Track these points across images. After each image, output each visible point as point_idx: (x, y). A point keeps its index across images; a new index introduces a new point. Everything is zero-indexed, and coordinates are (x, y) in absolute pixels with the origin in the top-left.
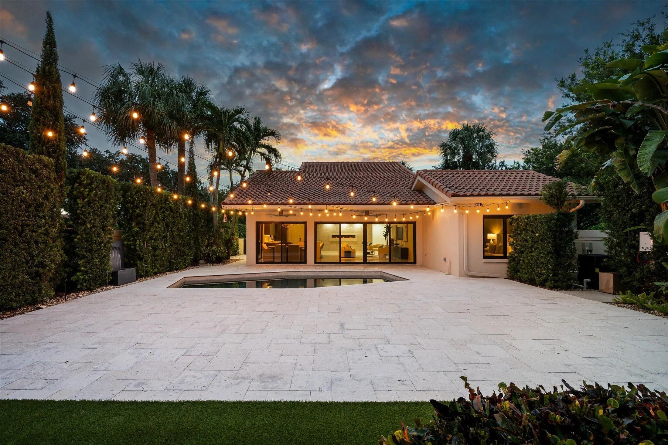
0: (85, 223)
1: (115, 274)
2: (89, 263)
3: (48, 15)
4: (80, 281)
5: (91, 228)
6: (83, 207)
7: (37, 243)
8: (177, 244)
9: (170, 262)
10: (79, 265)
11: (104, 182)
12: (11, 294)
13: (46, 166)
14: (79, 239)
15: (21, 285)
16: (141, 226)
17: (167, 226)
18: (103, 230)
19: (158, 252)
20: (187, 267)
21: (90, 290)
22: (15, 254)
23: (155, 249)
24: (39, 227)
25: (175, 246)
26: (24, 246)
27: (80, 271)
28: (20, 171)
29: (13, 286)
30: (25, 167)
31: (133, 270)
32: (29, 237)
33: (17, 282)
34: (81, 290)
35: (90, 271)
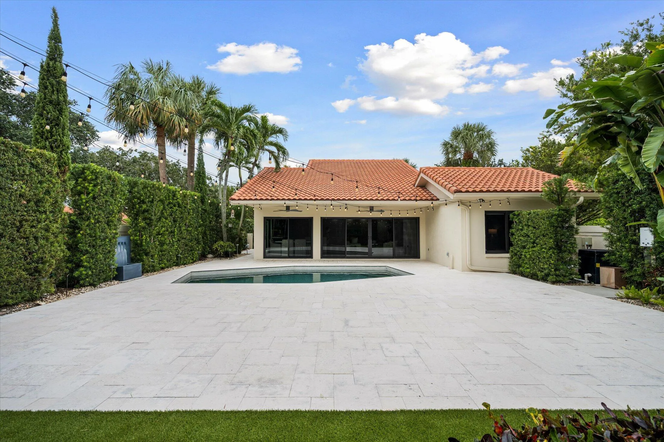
0: (89, 219)
1: (120, 270)
2: (93, 258)
3: (54, 11)
4: (83, 277)
5: (95, 223)
6: (87, 202)
7: (36, 238)
8: (185, 239)
9: (177, 257)
10: (82, 261)
11: (109, 178)
12: (7, 290)
13: (48, 161)
14: (82, 235)
15: (19, 281)
16: (148, 221)
17: (175, 221)
18: (108, 225)
19: (165, 247)
20: (195, 261)
21: (93, 285)
22: (12, 250)
23: (162, 244)
24: (39, 222)
25: (183, 241)
26: (21, 241)
27: (83, 266)
28: (19, 165)
29: (9, 283)
30: (25, 162)
31: (139, 265)
32: (28, 232)
33: (13, 278)
34: (83, 286)
35: (93, 266)
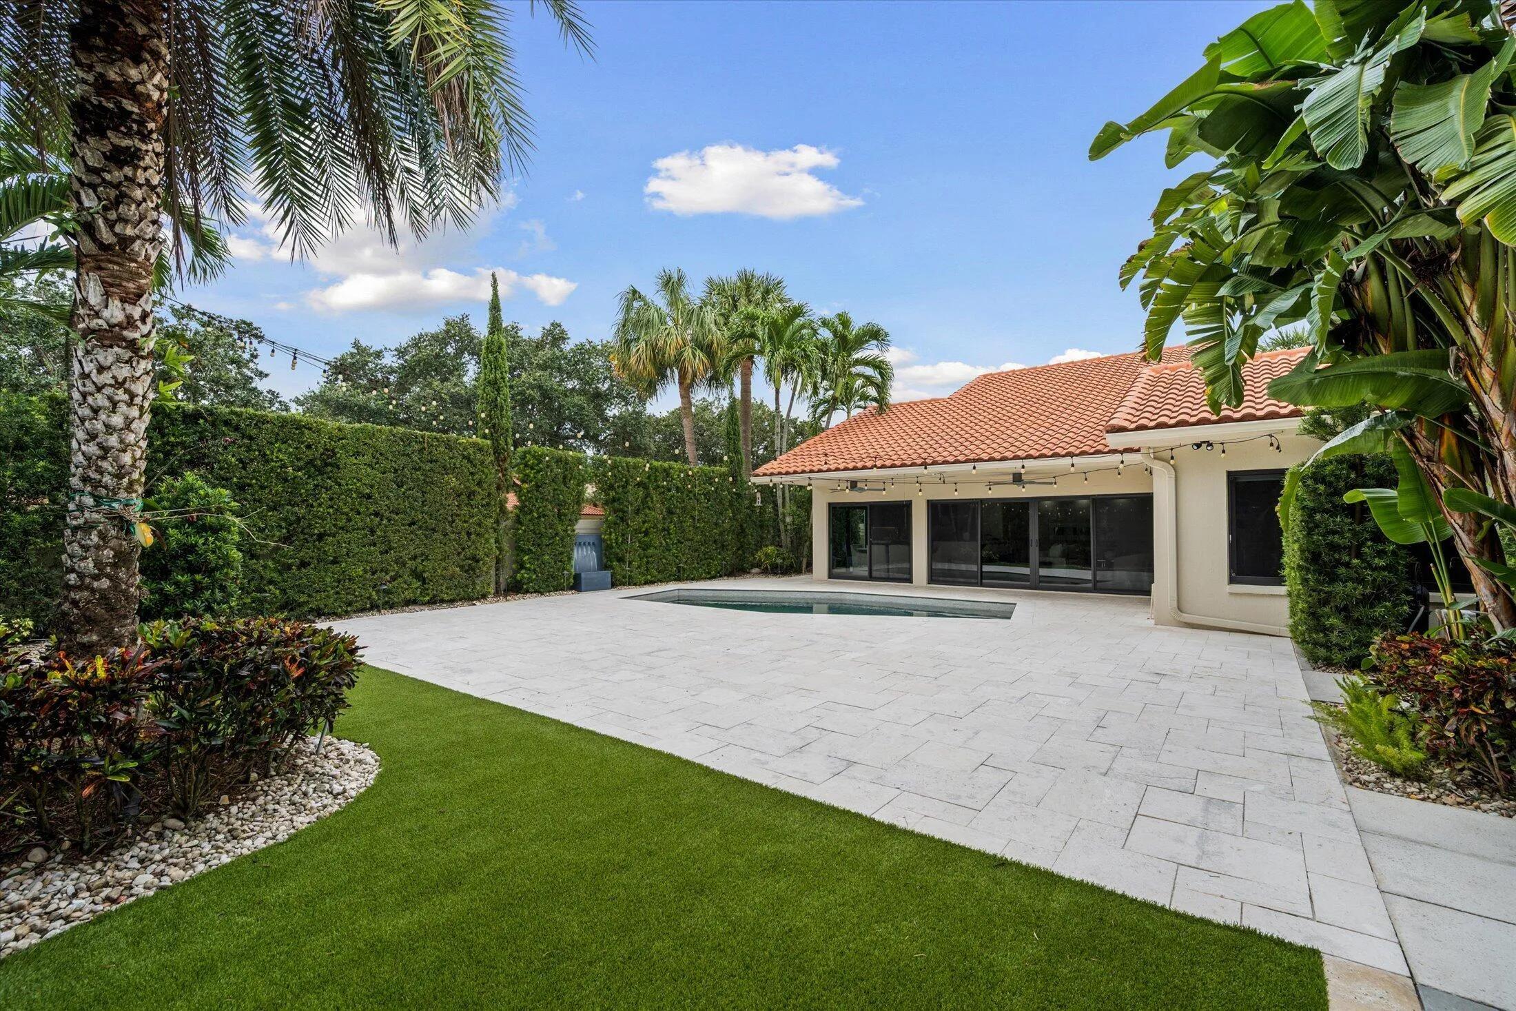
0: (531, 512)
1: (577, 577)
2: (538, 559)
4: (526, 581)
6: (528, 492)
7: (469, 534)
8: (692, 540)
9: (678, 568)
11: (559, 460)
13: (480, 449)
14: (524, 531)
15: (452, 577)
16: (620, 514)
17: (670, 512)
18: (561, 520)
19: (651, 551)
20: (715, 576)
21: (539, 592)
22: (445, 544)
23: (645, 547)
24: (472, 516)
25: (688, 543)
26: (453, 536)
27: (526, 568)
28: (450, 458)
29: (444, 577)
30: (456, 454)
31: (608, 573)
32: (459, 528)
33: (448, 574)
34: (528, 591)
35: (538, 569)
